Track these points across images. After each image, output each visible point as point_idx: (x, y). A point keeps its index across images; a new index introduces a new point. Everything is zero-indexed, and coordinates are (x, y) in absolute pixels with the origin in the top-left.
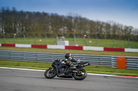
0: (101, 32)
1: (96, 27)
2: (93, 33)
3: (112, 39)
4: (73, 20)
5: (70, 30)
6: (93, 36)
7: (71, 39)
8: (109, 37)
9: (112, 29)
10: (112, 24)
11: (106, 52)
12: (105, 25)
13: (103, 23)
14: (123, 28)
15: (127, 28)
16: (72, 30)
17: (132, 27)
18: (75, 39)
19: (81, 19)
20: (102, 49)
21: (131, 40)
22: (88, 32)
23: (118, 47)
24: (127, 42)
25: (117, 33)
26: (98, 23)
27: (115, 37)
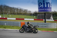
0: (15, 12)
1: (12, 10)
2: (11, 12)
3: (19, 15)
4: (3, 7)
5: (2, 11)
6: (11, 14)
7: (2, 15)
8: (18, 14)
9: (19, 11)
10: (19, 9)
11: (17, 20)
12: (16, 9)
13: (16, 8)
14: (24, 10)
15: (25, 10)
16: (3, 11)
17: (27, 10)
18: (4, 15)
19: (6, 6)
20: (15, 19)
21: (27, 15)
22: (9, 12)
23: (22, 18)
24: (25, 16)
25: (21, 12)
26: (13, 8)
27: (20, 14)
